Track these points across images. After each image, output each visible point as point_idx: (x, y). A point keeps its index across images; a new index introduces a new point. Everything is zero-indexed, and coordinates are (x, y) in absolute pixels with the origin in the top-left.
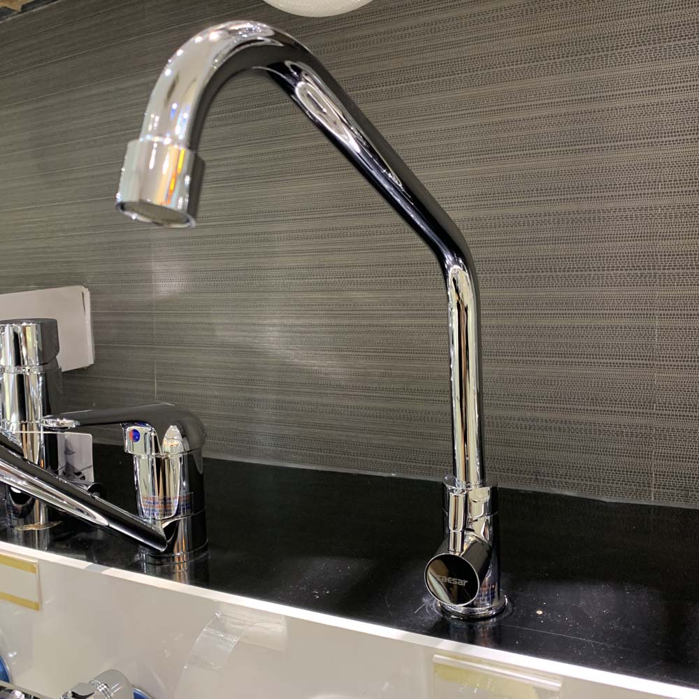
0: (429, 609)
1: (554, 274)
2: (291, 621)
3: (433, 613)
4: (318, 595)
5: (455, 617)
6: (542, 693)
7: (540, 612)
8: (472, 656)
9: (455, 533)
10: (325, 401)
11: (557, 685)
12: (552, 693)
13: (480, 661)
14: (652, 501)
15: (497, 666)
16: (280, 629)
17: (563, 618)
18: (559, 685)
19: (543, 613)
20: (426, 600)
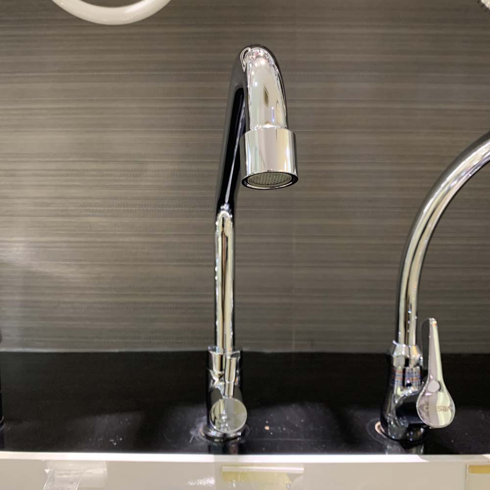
0: (198, 437)
2: (110, 464)
3: (202, 440)
4: (114, 442)
5: (218, 440)
6: (292, 476)
7: (267, 428)
9: (229, 384)
10: (66, 300)
11: (301, 469)
12: (298, 475)
14: (293, 349)
16: (101, 471)
17: (282, 429)
18: (303, 469)
19: (270, 428)
20: (193, 433)
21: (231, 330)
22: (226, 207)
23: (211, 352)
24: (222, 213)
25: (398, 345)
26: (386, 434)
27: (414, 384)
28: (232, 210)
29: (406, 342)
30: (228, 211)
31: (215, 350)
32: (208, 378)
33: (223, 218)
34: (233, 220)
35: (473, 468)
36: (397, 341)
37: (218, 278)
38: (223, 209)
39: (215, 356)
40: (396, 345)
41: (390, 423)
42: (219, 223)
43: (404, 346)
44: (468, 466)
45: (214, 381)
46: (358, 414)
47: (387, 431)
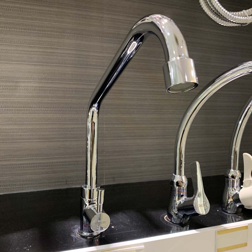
1: (72, 109)
3: (80, 239)
4: (27, 249)
5: (89, 238)
8: (113, 248)
9: (100, 205)
12: (141, 250)
13: (117, 248)
15: (123, 248)
17: (121, 226)
18: (144, 246)
19: (114, 227)
20: (73, 236)
21: (95, 175)
22: (96, 105)
23: (84, 188)
24: (93, 108)
25: (176, 176)
26: (171, 221)
27: (184, 195)
28: (98, 108)
29: (180, 174)
30: (96, 108)
31: (86, 187)
32: (82, 203)
33: (93, 111)
34: (98, 113)
35: (219, 232)
36: (175, 174)
37: (89, 147)
38: (94, 107)
39: (87, 190)
40: (175, 176)
41: (173, 216)
42: (90, 114)
43: (179, 176)
44: (216, 232)
45: (86, 205)
46: (153, 213)
47: (172, 220)
